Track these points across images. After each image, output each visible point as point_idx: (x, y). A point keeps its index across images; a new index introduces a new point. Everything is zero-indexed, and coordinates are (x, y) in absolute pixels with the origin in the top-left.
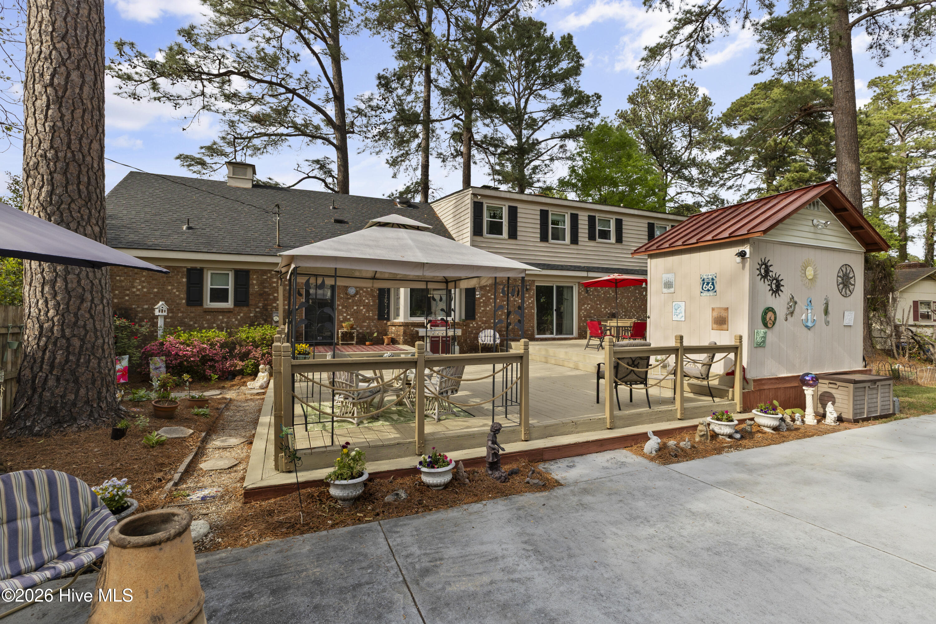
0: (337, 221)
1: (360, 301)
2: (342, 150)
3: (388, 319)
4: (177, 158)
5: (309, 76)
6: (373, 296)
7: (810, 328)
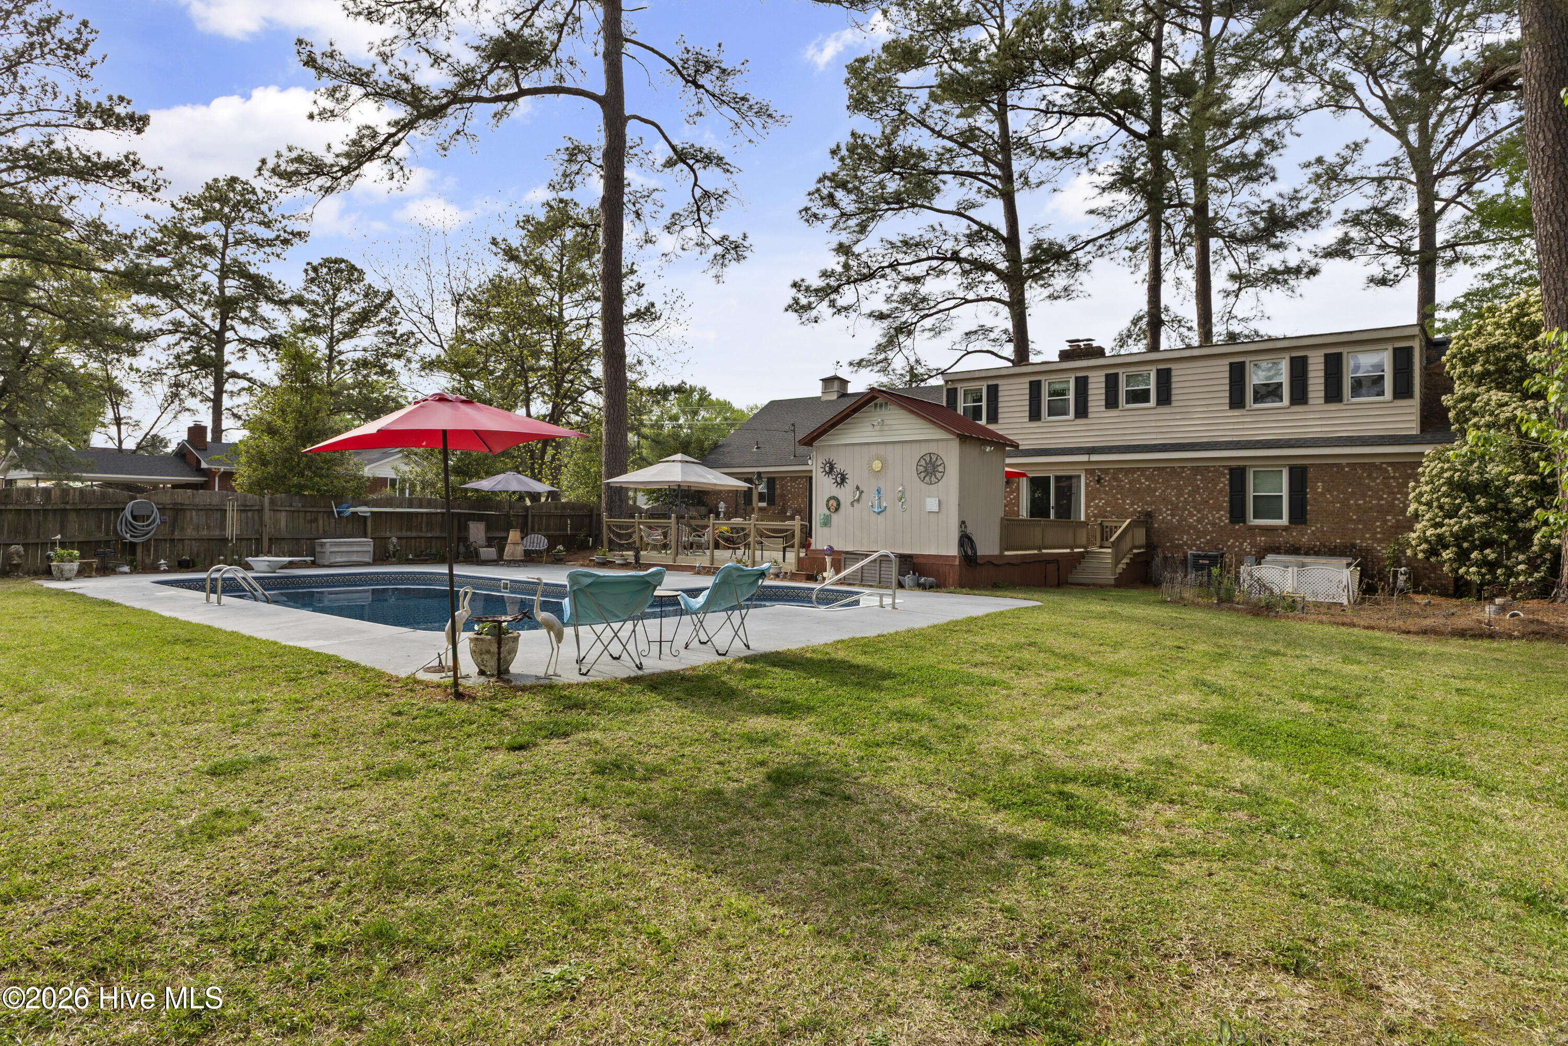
7: (879, 513)
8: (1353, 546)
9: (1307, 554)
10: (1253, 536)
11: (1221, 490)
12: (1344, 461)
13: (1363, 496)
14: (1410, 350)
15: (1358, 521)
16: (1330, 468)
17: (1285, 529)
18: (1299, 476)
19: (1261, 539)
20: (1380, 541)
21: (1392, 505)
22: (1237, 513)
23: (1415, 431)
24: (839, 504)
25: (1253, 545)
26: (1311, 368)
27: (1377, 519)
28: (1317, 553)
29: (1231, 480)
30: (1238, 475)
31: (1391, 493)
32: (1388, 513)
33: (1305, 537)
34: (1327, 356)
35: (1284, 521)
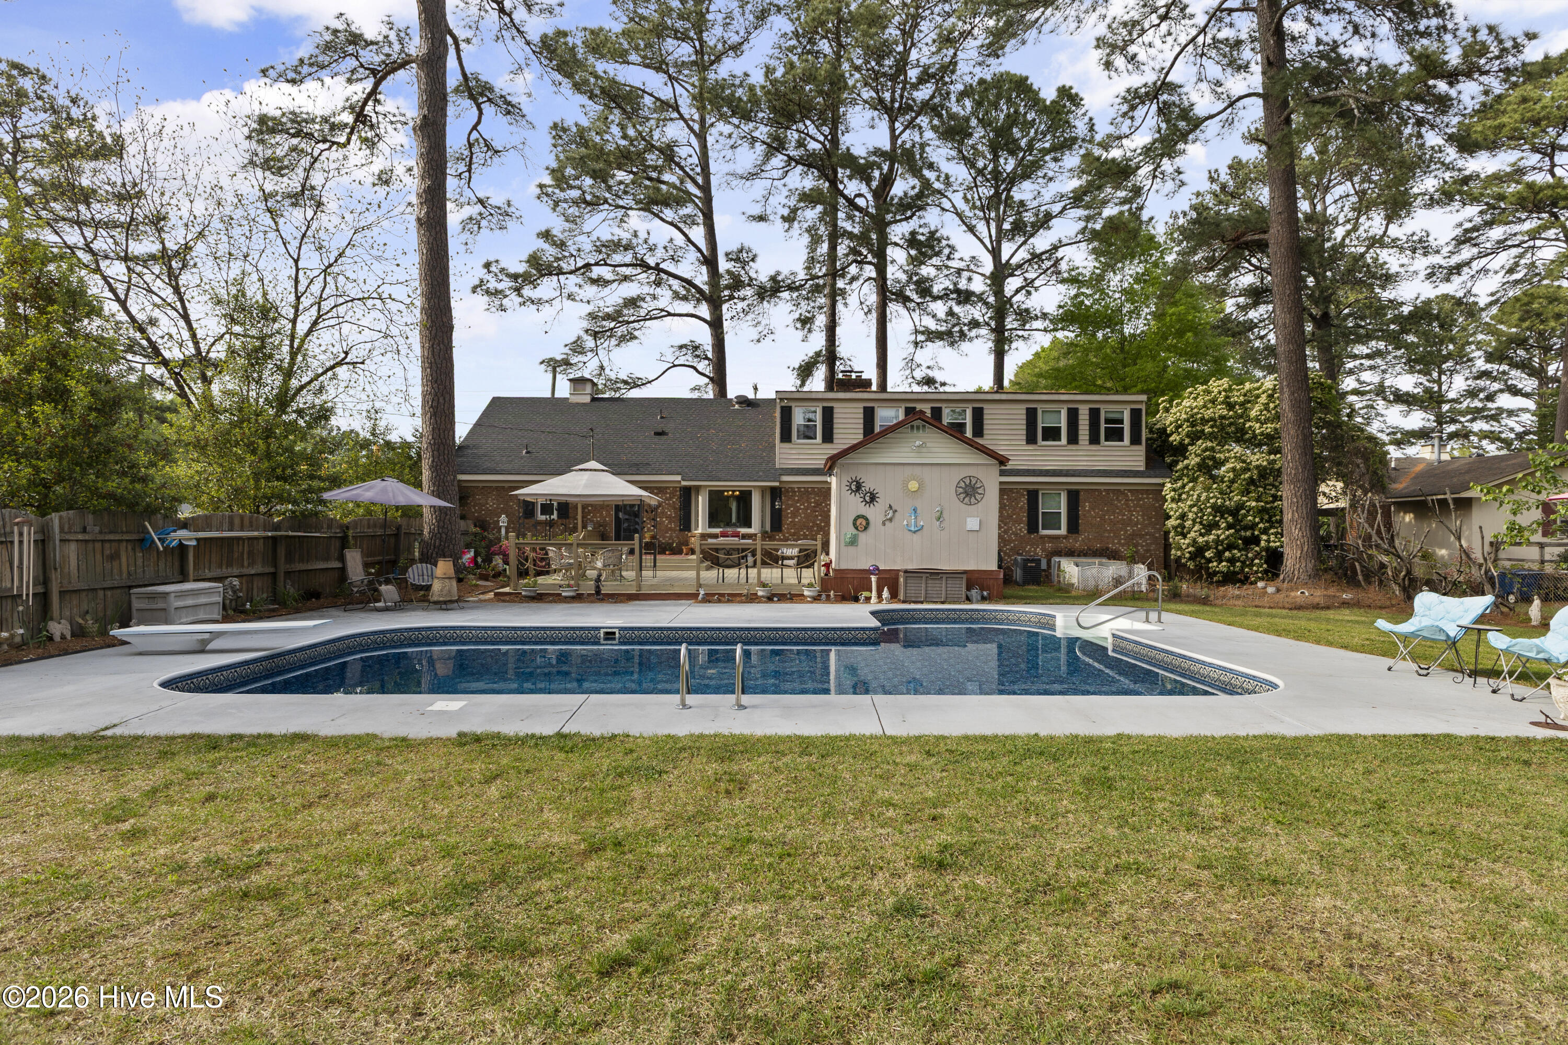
0: (657, 434)
1: (663, 513)
2: (716, 325)
3: (690, 530)
4: (542, 363)
5: (675, 242)
6: (675, 508)
7: (915, 532)
8: (1108, 549)
9: (1079, 556)
10: (1044, 543)
11: (1021, 508)
12: (1102, 488)
13: (1114, 513)
14: (1140, 410)
15: (1109, 532)
16: (1094, 492)
17: (1065, 537)
18: (1074, 497)
19: (1049, 546)
20: (1123, 545)
21: (1130, 519)
22: (1033, 527)
23: (1142, 469)
24: (868, 524)
25: (1043, 550)
26: (1080, 417)
27: (1121, 529)
28: (1085, 555)
29: (1028, 500)
30: (1033, 496)
31: (1130, 511)
32: (1128, 525)
33: (1078, 542)
34: (1091, 409)
35: (1063, 531)
